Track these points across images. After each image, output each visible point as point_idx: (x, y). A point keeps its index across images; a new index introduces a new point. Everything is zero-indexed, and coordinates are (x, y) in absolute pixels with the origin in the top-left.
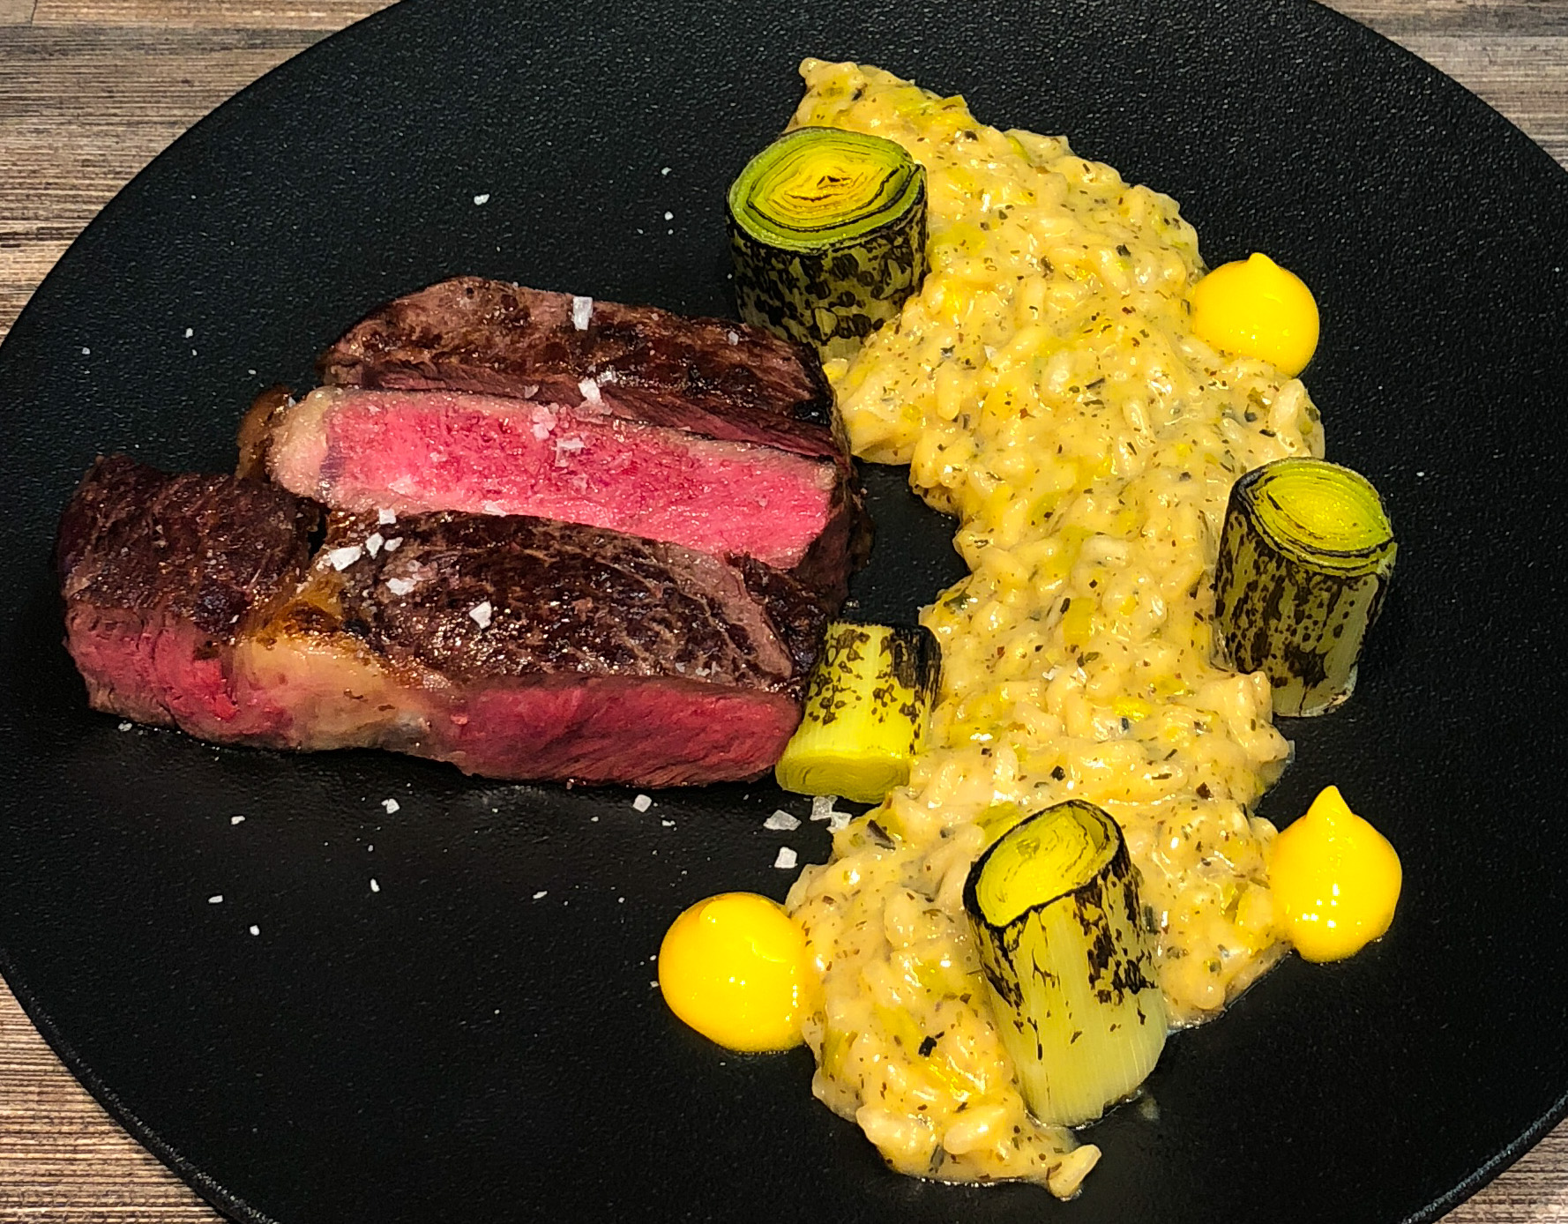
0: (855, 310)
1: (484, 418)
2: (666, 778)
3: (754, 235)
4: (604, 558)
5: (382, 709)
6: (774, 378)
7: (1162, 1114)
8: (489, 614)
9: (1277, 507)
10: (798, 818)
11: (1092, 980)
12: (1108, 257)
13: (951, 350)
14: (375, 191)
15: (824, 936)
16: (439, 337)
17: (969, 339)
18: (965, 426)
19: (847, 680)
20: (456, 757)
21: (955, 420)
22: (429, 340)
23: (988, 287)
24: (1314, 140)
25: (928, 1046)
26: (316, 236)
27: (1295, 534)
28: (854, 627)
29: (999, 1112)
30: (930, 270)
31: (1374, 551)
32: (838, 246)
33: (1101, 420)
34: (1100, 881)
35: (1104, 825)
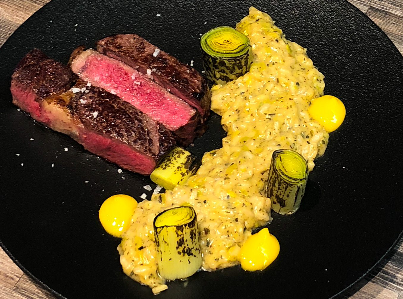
0: (225, 75)
1: (123, 69)
2: (127, 167)
3: (203, 48)
4: (129, 112)
5: (69, 127)
6: (193, 84)
7: (187, 287)
8: (97, 115)
9: (281, 160)
10: (152, 188)
11: (177, 248)
12: (293, 84)
13: (243, 93)
14: (135, 5)
15: (136, 215)
16: (122, 47)
17: (249, 92)
18: (238, 113)
19: (174, 162)
20: (83, 144)
21: (237, 110)
22: (119, 47)
23: (260, 81)
24: (368, 72)
25: (141, 248)
26: (116, 11)
27: (281, 168)
28: (183, 150)
29: (149, 269)
30: (249, 71)
31: (298, 180)
32: (221, 58)
33: (267, 124)
34: (184, 226)
35: (193, 215)
